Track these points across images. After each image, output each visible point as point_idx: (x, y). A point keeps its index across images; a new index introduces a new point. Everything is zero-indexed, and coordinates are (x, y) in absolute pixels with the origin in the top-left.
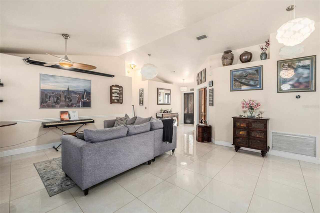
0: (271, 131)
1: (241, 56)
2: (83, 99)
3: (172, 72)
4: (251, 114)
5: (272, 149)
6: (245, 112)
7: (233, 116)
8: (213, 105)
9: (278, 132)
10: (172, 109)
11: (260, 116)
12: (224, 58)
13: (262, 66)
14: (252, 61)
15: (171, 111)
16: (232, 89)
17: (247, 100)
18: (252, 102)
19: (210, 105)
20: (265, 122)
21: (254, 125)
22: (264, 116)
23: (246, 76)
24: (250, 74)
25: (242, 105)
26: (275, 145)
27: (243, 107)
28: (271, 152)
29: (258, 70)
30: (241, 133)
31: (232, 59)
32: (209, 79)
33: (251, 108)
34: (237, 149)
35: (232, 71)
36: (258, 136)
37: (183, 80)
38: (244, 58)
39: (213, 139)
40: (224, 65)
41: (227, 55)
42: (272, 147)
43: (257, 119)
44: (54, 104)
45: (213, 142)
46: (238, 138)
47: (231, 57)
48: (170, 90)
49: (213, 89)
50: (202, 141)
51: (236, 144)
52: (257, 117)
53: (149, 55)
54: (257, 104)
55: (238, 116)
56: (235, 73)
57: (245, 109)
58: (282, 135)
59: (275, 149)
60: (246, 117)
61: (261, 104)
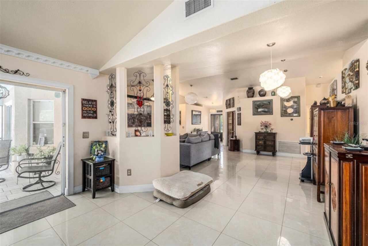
0: (278, 141)
1: (259, 92)
2: (147, 120)
3: (204, 97)
4: (266, 130)
5: (279, 152)
6: (262, 129)
7: (255, 132)
8: (240, 125)
9: (282, 141)
10: (202, 128)
11: (271, 131)
12: (248, 92)
13: (272, 100)
14: (266, 96)
15: (202, 130)
16: (254, 113)
17: (264, 122)
18: (266, 122)
19: (238, 125)
20: (274, 135)
21: (268, 137)
22: (273, 131)
23: (263, 106)
24: (265, 104)
25: (260, 125)
26: (280, 149)
27: (261, 126)
28: (278, 154)
29: (270, 102)
30: (260, 142)
31: (254, 93)
32: (237, 105)
33: (266, 127)
34: (258, 153)
35: (254, 102)
36: (270, 144)
37: (213, 103)
38: (261, 93)
39: (241, 149)
40: (248, 97)
41: (250, 90)
42: (279, 150)
43: (269, 133)
44: (132, 124)
45: (241, 151)
46: (258, 146)
47: (253, 92)
48: (200, 112)
49: (240, 113)
50: (234, 151)
51: (257, 150)
52: (269, 132)
53: (191, 86)
54: (269, 124)
55: (258, 131)
56: (256, 103)
57: (262, 127)
58: (284, 143)
59: (281, 152)
60: (263, 132)
61: (272, 124)
